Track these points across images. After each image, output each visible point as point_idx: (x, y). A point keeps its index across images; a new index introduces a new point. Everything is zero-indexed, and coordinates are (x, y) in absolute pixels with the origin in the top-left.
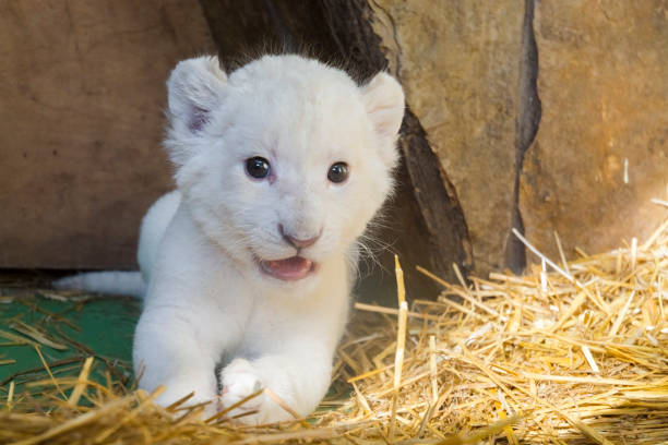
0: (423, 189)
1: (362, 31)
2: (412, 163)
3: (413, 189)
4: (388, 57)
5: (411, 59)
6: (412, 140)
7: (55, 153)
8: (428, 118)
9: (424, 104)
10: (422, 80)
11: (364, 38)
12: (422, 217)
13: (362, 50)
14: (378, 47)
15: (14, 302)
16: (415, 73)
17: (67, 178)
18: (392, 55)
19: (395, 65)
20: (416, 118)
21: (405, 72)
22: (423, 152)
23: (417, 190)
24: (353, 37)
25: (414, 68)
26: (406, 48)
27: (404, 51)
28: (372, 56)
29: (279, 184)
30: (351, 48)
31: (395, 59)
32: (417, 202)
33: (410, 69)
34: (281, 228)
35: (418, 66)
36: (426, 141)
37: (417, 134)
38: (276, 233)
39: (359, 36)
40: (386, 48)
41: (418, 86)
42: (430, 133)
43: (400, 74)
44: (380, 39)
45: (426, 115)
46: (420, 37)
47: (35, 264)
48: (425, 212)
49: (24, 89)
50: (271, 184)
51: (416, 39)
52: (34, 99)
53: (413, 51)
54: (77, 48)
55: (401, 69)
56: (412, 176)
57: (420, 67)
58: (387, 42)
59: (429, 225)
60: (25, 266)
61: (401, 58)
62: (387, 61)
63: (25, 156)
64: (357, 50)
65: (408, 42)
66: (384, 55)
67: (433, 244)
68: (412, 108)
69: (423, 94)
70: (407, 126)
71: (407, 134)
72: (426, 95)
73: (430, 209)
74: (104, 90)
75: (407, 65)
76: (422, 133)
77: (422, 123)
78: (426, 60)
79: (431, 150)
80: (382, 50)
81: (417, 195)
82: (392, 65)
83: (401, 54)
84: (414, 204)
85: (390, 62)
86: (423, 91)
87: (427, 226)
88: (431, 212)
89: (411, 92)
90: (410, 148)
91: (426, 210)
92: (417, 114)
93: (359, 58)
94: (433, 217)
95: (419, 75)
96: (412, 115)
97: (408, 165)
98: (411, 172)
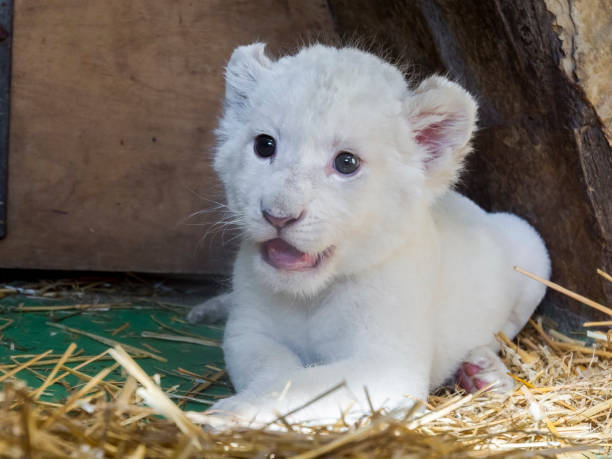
0: (596, 189)
1: (533, 8)
2: (586, 158)
3: (586, 187)
4: (562, 37)
5: (588, 41)
6: (586, 133)
7: (154, 140)
8: (606, 107)
9: (601, 91)
10: (600, 64)
11: (535, 16)
12: (595, 220)
13: (531, 28)
14: (551, 26)
15: (111, 309)
16: (592, 57)
17: (167, 169)
18: (566, 34)
19: (570, 46)
20: (593, 108)
21: (581, 54)
22: (598, 145)
23: (591, 189)
24: (523, 14)
25: (592, 50)
26: (581, 27)
27: (580, 32)
28: (544, 35)
30: (520, 27)
31: (570, 43)
32: (589, 203)
33: (586, 51)
35: (595, 48)
36: (604, 134)
37: (593, 126)
39: (529, 13)
40: (560, 27)
41: (595, 71)
42: (607, 125)
43: (576, 57)
44: (553, 17)
45: (603, 104)
46: (597, 16)
47: (132, 267)
48: (599, 215)
49: (122, 67)
51: (593, 17)
52: (132, 78)
53: (589, 31)
54: (181, 21)
55: (577, 51)
56: (586, 174)
57: (597, 49)
58: (562, 20)
59: (603, 229)
60: (119, 270)
61: (577, 39)
62: (561, 42)
63: (122, 143)
64: (526, 29)
65: (584, 21)
66: (557, 35)
67: (606, 251)
68: (588, 97)
69: (600, 80)
70: (582, 116)
71: (581, 126)
72: (603, 81)
73: (604, 211)
74: (209, 69)
75: (583, 46)
76: (598, 124)
77: (599, 113)
78: (604, 42)
79: (608, 144)
80: (555, 30)
81: (590, 195)
82: (566, 47)
83: (577, 34)
84: (586, 205)
85: (564, 43)
86: (600, 77)
87: (600, 231)
88: (606, 215)
89: (587, 77)
90: (584, 141)
91: (600, 212)
92: (593, 102)
93: (529, 38)
94: (607, 221)
95: (596, 58)
96: (587, 103)
97: (582, 160)
98: (584, 168)
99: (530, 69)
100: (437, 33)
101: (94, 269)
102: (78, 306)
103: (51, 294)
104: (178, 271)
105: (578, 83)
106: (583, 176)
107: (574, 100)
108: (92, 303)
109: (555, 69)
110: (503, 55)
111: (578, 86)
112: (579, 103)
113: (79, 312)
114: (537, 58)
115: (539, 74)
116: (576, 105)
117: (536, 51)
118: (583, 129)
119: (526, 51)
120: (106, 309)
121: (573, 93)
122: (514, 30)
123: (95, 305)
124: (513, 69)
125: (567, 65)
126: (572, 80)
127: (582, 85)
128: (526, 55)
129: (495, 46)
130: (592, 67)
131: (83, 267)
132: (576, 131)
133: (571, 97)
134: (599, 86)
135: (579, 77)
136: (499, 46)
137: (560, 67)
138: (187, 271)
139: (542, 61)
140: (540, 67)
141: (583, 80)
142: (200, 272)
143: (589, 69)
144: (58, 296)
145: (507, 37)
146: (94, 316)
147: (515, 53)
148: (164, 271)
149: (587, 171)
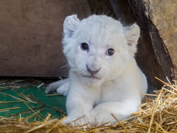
0: (157, 50)
3: (154, 50)
4: (145, 5)
5: (153, 6)
6: (153, 34)
7: (34, 38)
8: (159, 26)
9: (157, 21)
10: (157, 13)
12: (157, 60)
13: (136, 3)
15: (20, 88)
16: (154, 11)
17: (38, 46)
18: (147, 4)
20: (155, 26)
21: (151, 10)
22: (157, 37)
23: (155, 50)
25: (154, 9)
27: (151, 3)
28: (140, 5)
29: (90, 52)
30: (133, 2)
31: (148, 7)
32: (155, 55)
33: (153, 9)
34: (87, 66)
36: (159, 34)
37: (155, 32)
38: (86, 68)
40: (145, 2)
41: (156, 15)
42: (159, 31)
43: (150, 11)
45: (158, 25)
47: (28, 75)
48: (158, 58)
49: (24, 17)
50: (88, 52)
52: (27, 20)
53: (154, 3)
54: (41, 3)
55: (150, 9)
56: (153, 46)
57: (156, 8)
60: (24, 76)
61: (150, 6)
62: (145, 6)
63: (24, 39)
66: (144, 5)
67: (160, 69)
68: (153, 23)
69: (157, 18)
70: (152, 29)
71: (152, 31)
72: (158, 18)
73: (159, 57)
74: (50, 17)
75: (152, 8)
76: (157, 31)
77: (157, 28)
78: (158, 6)
79: (160, 37)
80: (143, 3)
81: (155, 52)
82: (146, 8)
83: (150, 4)
84: (154, 55)
85: (146, 7)
86: (157, 17)
87: (158, 63)
88: (160, 58)
89: (153, 17)
90: (153, 36)
91: (158, 57)
92: (155, 24)
93: (136, 6)
94: (161, 60)
95: (156, 11)
96: (153, 25)
97: (152, 42)
98: (153, 44)
99: (137, 15)
100: (113, 5)
101: (16, 76)
102: (10, 87)
103: (4, 83)
104: (42, 76)
105: (150, 19)
106: (153, 47)
107: (149, 24)
108: (14, 86)
109: (144, 15)
110: (129, 11)
111: (150, 20)
112: (151, 25)
113: (10, 88)
114: (138, 12)
115: (139, 16)
116: (150, 25)
117: (138, 9)
118: (152, 33)
119: (135, 9)
120: (19, 88)
121: (149, 22)
122: (131, 3)
123: (15, 86)
124: (132, 15)
125: (147, 13)
126: (148, 18)
127: (152, 20)
128: (135, 11)
129: (127, 8)
130: (154, 14)
131: (13, 75)
132: (150, 33)
133: (148, 23)
134: (157, 19)
135: (150, 17)
136: (128, 8)
137: (145, 14)
138: (44, 76)
139: (140, 12)
140: (139, 14)
141: (152, 18)
142: (48, 76)
143: (154, 15)
144: (6, 84)
145: (130, 5)
146: (14, 89)
147: (132, 10)
148: (38, 76)
149: (154, 45)
